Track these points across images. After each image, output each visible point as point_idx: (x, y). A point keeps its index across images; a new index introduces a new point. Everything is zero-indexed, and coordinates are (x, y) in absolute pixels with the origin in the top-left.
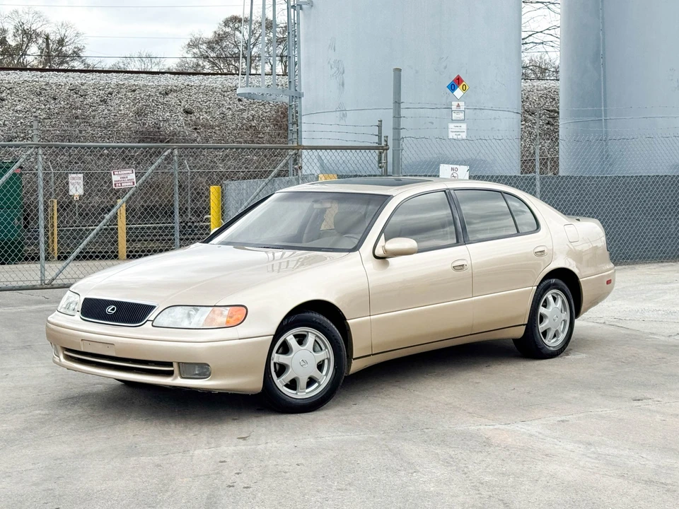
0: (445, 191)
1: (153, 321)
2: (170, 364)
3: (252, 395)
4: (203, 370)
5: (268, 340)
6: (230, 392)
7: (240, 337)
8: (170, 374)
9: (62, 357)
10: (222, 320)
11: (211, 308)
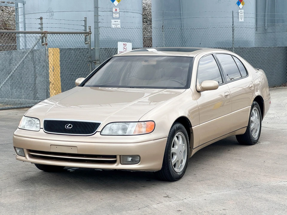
0: (212, 55)
1: (101, 132)
2: (115, 157)
3: (156, 172)
4: (135, 159)
5: (166, 140)
6: (146, 171)
7: (154, 139)
8: (114, 162)
9: (27, 156)
10: (144, 130)
11: (137, 123)
